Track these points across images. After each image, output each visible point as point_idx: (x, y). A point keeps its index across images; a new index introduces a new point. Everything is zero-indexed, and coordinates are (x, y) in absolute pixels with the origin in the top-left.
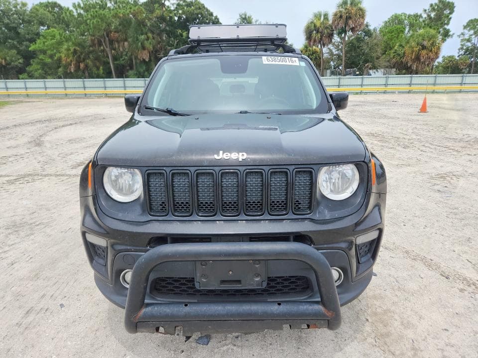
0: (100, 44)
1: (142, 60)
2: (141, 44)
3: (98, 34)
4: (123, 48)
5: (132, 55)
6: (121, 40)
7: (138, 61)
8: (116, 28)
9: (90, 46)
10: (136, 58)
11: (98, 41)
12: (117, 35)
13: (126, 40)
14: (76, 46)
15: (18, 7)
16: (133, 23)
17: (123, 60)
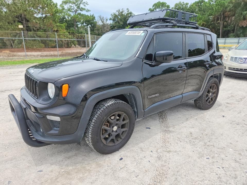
0: (218, 20)
1: (241, 26)
2: (243, 16)
3: (217, 14)
4: (230, 21)
5: (236, 24)
6: (231, 16)
7: (238, 28)
8: (230, 9)
9: (212, 21)
10: (238, 25)
11: (217, 18)
12: (229, 13)
13: (234, 15)
14: (204, 22)
15: (184, 6)
16: (242, 4)
17: (230, 27)
